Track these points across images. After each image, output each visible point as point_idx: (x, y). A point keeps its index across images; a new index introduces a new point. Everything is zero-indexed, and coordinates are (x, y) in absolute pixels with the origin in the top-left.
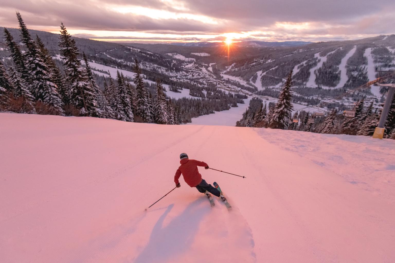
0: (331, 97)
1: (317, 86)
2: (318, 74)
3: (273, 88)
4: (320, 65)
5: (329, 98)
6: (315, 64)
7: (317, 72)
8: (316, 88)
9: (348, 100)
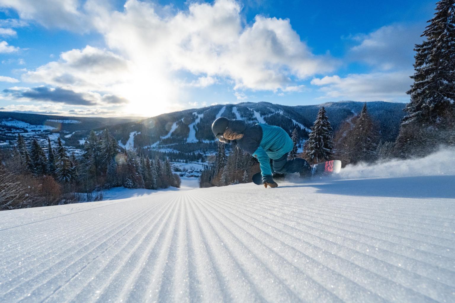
0: (213, 150)
1: (198, 141)
2: (197, 129)
3: (148, 148)
4: (198, 121)
5: (211, 151)
6: (194, 120)
7: (196, 127)
8: (197, 143)
9: (229, 151)
